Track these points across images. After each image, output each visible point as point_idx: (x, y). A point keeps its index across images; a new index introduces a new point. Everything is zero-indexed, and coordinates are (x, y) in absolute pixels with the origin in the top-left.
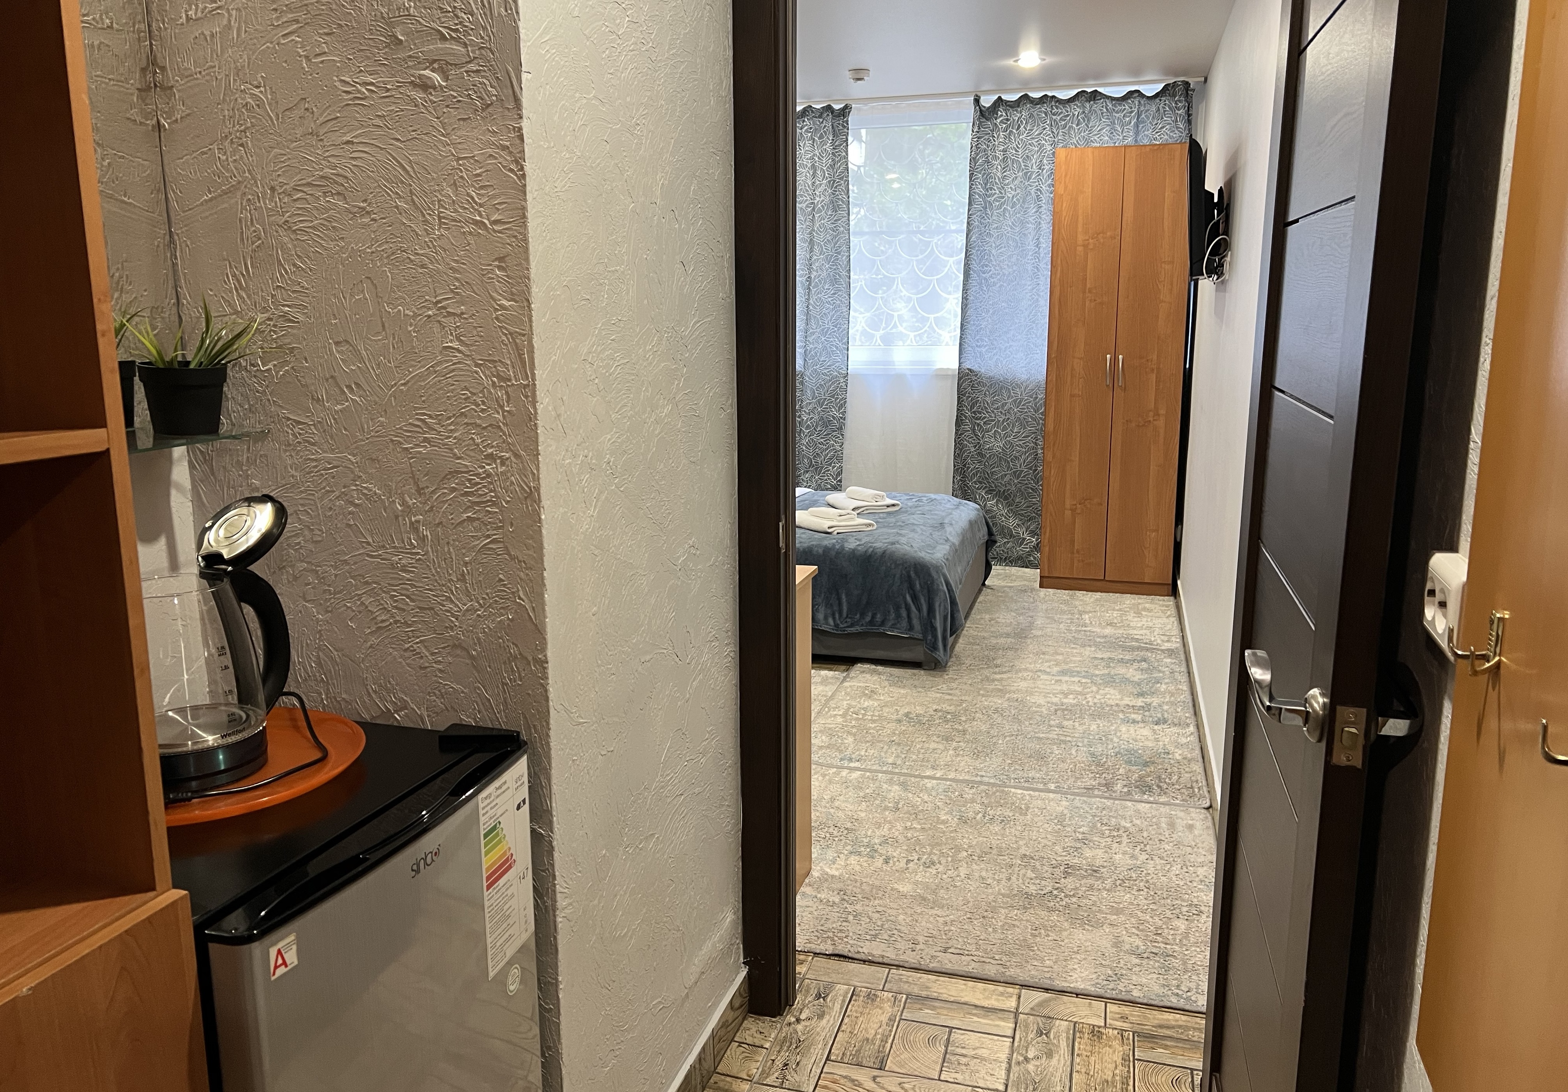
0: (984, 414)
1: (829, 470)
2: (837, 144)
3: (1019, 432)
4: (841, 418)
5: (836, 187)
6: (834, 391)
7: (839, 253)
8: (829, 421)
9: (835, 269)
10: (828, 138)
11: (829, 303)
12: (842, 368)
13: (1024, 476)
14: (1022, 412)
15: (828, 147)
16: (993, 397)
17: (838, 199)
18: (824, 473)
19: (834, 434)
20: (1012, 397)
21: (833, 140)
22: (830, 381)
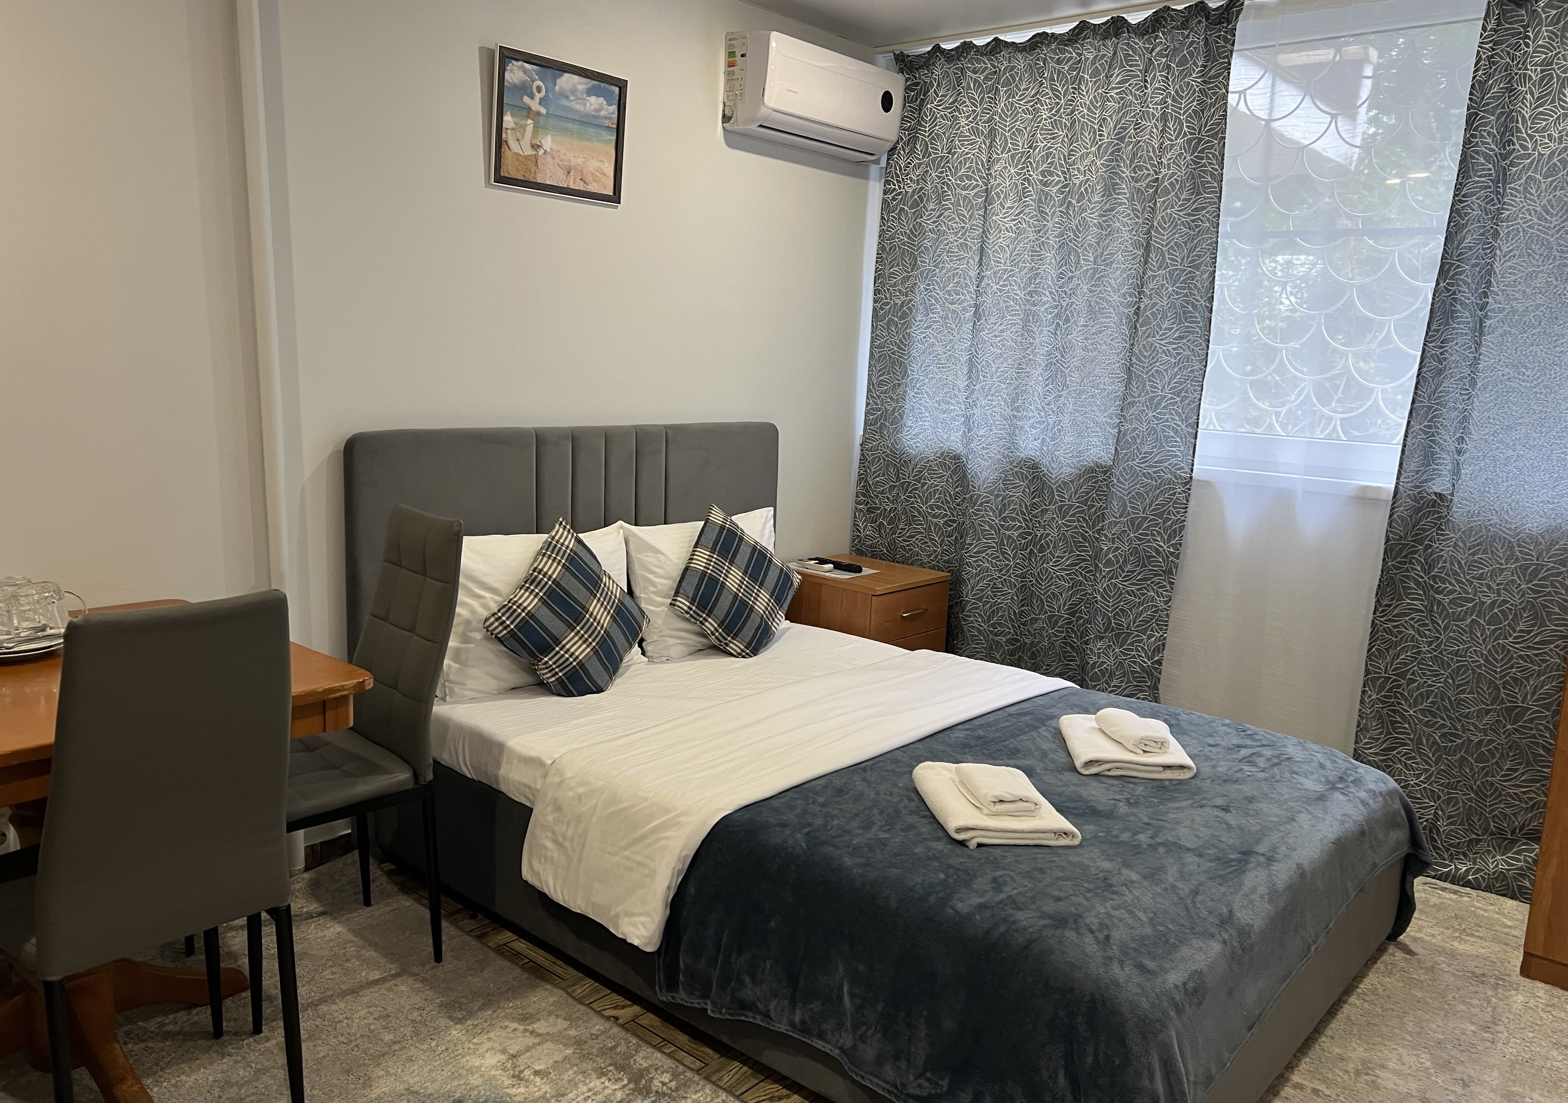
0: (1450, 583)
1: (1140, 641)
2: (1212, 73)
3: (1529, 632)
4: (1172, 554)
5: (1202, 151)
6: (1163, 505)
7: (1197, 267)
8: (1149, 557)
9: (1186, 295)
10: (1195, 64)
11: (1166, 353)
12: (1182, 468)
13: (1531, 721)
14: (1538, 592)
15: (1194, 79)
16: (1473, 554)
17: (1205, 172)
18: (1132, 644)
19: (1155, 579)
20: (1517, 559)
21: (1205, 67)
22: (1157, 488)
